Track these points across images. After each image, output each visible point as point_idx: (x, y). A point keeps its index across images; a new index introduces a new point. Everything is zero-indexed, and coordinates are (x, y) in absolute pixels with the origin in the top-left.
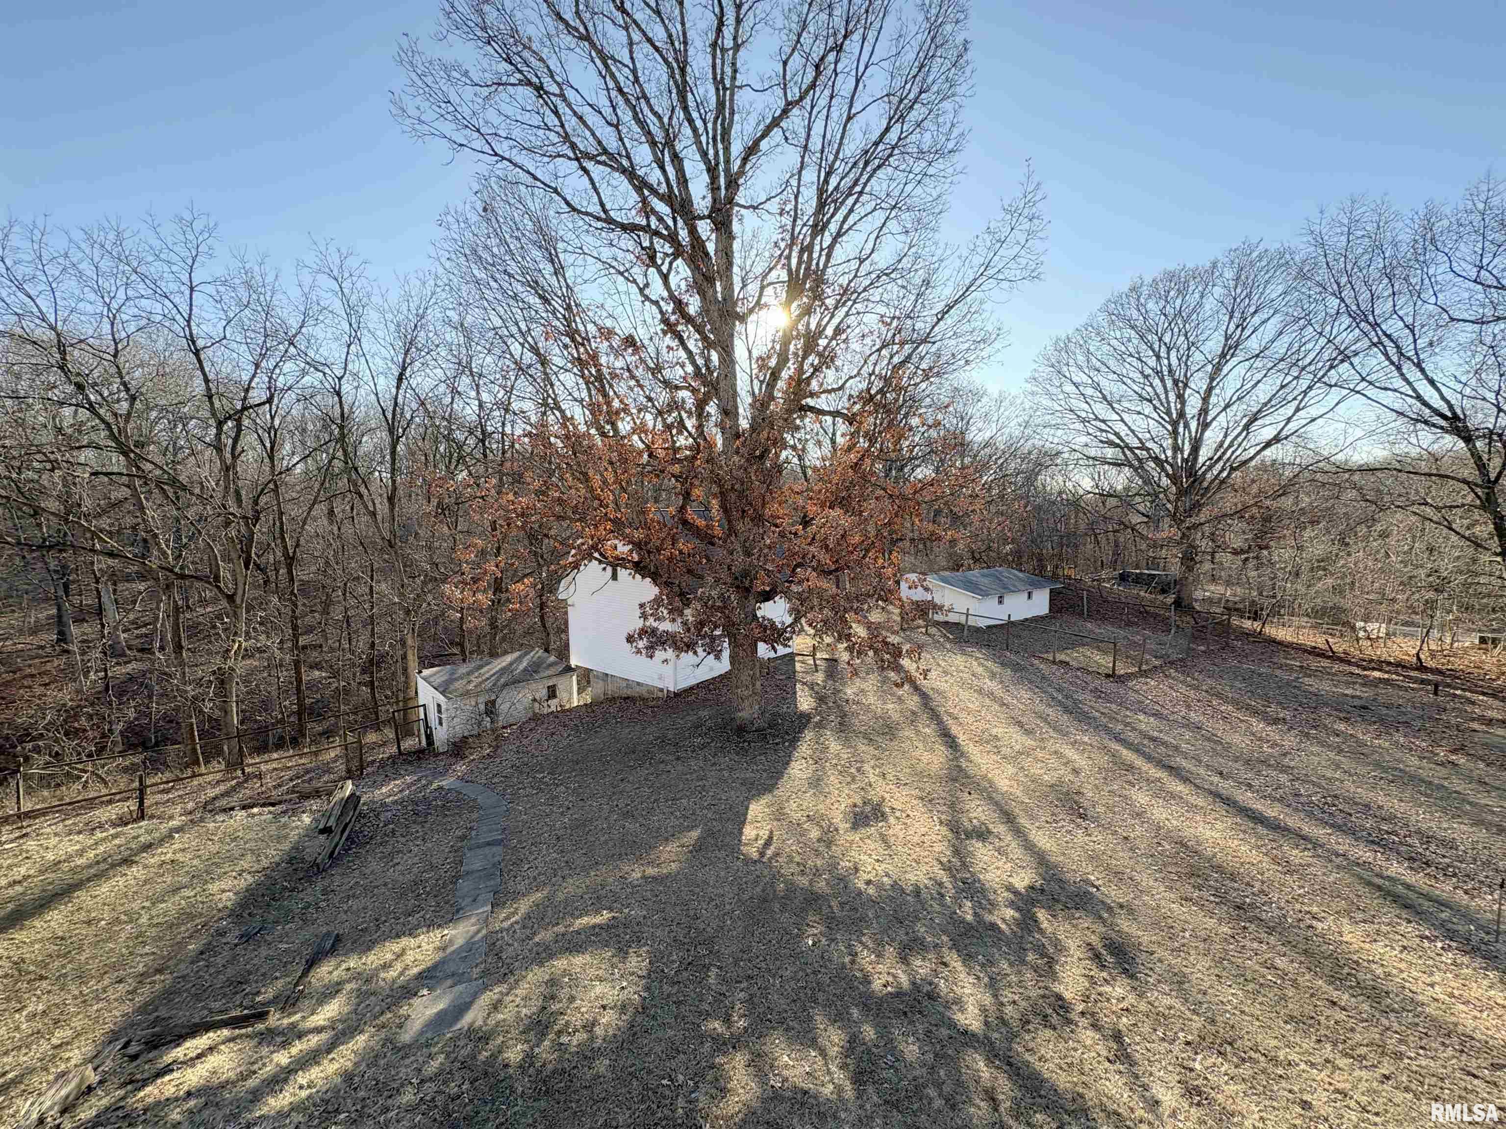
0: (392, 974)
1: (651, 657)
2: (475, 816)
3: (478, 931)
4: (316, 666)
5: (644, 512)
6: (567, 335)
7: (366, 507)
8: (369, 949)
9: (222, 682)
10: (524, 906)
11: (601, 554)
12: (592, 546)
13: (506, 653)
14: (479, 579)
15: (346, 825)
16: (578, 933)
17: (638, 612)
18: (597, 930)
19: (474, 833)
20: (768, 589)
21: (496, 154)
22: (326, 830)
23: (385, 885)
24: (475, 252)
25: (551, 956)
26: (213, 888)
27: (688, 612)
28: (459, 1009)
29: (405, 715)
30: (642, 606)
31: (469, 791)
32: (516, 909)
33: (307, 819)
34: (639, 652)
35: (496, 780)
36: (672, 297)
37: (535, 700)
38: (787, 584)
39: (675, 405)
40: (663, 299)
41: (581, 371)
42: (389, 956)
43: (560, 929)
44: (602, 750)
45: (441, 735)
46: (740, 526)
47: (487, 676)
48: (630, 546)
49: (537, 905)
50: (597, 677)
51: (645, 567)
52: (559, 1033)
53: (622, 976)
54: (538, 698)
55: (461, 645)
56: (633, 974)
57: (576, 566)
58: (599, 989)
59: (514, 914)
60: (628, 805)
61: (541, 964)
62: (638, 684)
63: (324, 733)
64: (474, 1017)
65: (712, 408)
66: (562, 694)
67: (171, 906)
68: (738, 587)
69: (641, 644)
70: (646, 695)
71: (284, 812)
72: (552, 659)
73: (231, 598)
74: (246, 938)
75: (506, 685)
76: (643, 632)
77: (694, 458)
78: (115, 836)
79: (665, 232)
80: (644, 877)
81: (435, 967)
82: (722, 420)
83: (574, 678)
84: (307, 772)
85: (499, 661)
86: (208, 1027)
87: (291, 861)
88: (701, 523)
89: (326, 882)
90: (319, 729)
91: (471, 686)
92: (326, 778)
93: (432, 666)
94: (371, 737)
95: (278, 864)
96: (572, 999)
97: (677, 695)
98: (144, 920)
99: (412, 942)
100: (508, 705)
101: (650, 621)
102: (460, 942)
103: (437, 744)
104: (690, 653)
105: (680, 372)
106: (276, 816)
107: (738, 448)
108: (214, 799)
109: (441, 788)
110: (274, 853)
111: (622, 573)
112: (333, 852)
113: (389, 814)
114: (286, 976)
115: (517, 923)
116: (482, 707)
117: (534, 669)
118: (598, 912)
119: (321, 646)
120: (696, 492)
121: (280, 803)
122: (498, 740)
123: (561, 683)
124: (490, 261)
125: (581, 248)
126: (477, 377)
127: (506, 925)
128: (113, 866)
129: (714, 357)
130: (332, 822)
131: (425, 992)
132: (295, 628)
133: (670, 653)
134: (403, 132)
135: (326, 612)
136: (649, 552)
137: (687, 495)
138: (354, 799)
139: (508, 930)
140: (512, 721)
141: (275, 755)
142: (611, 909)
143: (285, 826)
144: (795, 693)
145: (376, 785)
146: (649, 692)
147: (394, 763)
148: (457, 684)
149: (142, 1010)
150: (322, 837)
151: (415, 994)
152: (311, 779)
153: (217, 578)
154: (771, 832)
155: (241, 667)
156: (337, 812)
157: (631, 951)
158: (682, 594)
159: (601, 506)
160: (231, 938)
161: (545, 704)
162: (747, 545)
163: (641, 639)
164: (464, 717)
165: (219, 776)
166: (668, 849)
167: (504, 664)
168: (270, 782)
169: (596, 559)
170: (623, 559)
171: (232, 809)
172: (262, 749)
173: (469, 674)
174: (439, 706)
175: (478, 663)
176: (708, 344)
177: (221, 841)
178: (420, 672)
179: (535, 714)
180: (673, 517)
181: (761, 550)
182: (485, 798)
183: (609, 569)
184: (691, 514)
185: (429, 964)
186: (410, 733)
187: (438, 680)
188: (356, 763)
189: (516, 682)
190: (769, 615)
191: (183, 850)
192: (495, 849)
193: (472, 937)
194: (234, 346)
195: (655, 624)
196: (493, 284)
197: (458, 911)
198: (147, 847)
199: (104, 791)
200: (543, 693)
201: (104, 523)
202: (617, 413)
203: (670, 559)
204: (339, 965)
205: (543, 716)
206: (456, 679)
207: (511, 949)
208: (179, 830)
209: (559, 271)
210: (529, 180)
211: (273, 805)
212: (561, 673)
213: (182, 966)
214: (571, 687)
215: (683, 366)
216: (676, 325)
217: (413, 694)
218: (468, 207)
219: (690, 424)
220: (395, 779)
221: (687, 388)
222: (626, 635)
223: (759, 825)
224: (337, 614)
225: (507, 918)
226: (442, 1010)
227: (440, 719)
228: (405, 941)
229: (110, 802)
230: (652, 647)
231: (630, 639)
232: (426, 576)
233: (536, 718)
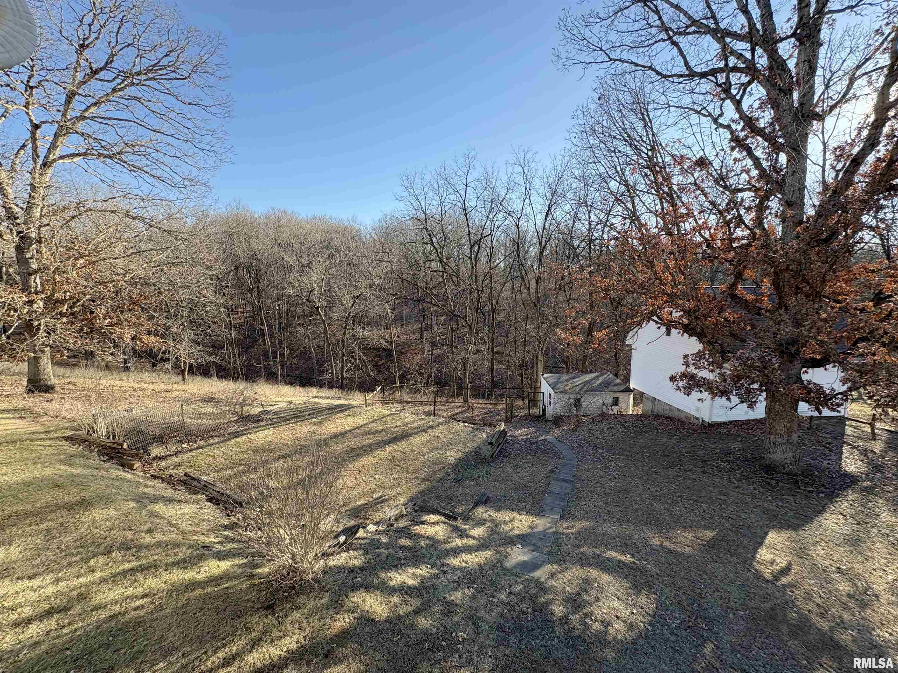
0: (507, 528)
1: (688, 395)
2: (560, 461)
3: (551, 528)
4: (501, 362)
5: (696, 289)
6: (648, 168)
7: (525, 285)
8: (499, 510)
9: (464, 364)
10: (578, 525)
11: (658, 317)
12: (652, 311)
13: (591, 372)
14: (576, 328)
15: (500, 444)
16: (608, 559)
17: (682, 361)
18: (621, 565)
19: (558, 471)
20: (818, 357)
21: (611, 59)
22: (491, 444)
23: (512, 481)
24: (592, 129)
25: (589, 565)
26: (448, 453)
27: (726, 365)
28: (534, 566)
29: (534, 395)
30: (685, 357)
31: (560, 447)
32: (574, 525)
33: (484, 435)
34: (679, 389)
35: (574, 445)
36: (743, 116)
37: (604, 404)
38: (842, 356)
39: (733, 204)
40: (733, 121)
41: (658, 191)
42: (507, 518)
43: (597, 551)
44: (644, 447)
45: (550, 411)
46: (792, 301)
47: (577, 384)
48: (682, 313)
49: (586, 529)
50: (648, 399)
51: (692, 329)
52: (586, 615)
53: (634, 605)
54: (606, 402)
55: (567, 364)
56: (642, 608)
57: (639, 324)
58: (616, 603)
59: (572, 527)
60: (657, 491)
61: (582, 566)
62: (678, 410)
63: (500, 395)
64: (541, 574)
65: (774, 204)
66: (622, 405)
67: (434, 454)
68: (782, 352)
69: (681, 384)
70: (684, 419)
71: (477, 429)
72: (618, 381)
73: (470, 326)
74: (456, 480)
75: (586, 391)
76: (684, 375)
77: (749, 245)
78: (423, 419)
79: (743, 66)
80: (661, 546)
81: (527, 535)
82: (783, 211)
83: (632, 396)
84: (490, 412)
85: (585, 376)
86: (438, 513)
87: (476, 452)
88: (750, 297)
89: (488, 468)
90: (499, 392)
91: (567, 388)
92: (497, 418)
93: (551, 372)
94: (519, 403)
95: (471, 452)
96: (597, 599)
97: (711, 425)
98: (426, 457)
99: (518, 517)
100: (587, 403)
101: (692, 369)
102: (540, 528)
103: (547, 415)
104: (724, 399)
105: (744, 177)
106: (474, 430)
107: (798, 233)
108: (457, 414)
109: (545, 439)
110: (470, 446)
111: (674, 331)
112: (493, 455)
113: (519, 445)
114: (467, 505)
115: (572, 534)
116: (572, 401)
117: (606, 384)
118: (623, 553)
119: (503, 353)
120: (749, 273)
121: (476, 424)
122: (579, 423)
123: (622, 398)
124: (601, 131)
125: (668, 104)
126: (589, 207)
127: (566, 531)
128: (421, 431)
129: (783, 158)
130: (494, 441)
131: (520, 546)
132: (493, 343)
133: (706, 395)
134: (558, 70)
135: (507, 336)
136: (697, 318)
137: (739, 276)
138: (504, 433)
139: (567, 535)
140: (589, 413)
141: (480, 401)
142: (633, 556)
143: (476, 436)
144: (841, 453)
145: (516, 428)
146: (687, 417)
147: (526, 419)
148: (560, 385)
149: (421, 493)
150: (489, 446)
151: (515, 545)
152: (491, 416)
153: (466, 317)
154: (790, 564)
155: (472, 357)
156: (496, 436)
157: (643, 591)
158: (723, 352)
159: (661, 284)
160: (451, 478)
161: (610, 408)
162: (799, 317)
163: (682, 380)
164: (562, 404)
165: (460, 404)
166: (685, 535)
167: (588, 379)
168: (476, 412)
169: (653, 320)
170: (675, 322)
171: (459, 421)
172: (476, 396)
173: (567, 380)
174: (550, 394)
175: (573, 375)
176: (776, 148)
177: (454, 434)
178: (543, 375)
179: (603, 413)
180: (724, 292)
181: (814, 322)
182: (567, 454)
183: (663, 329)
184: (740, 290)
185: (524, 533)
186: (535, 405)
187: (552, 381)
188: (509, 415)
189: (592, 391)
190: (815, 380)
191: (441, 433)
192: (567, 485)
193: (547, 529)
194: (480, 210)
195: (695, 371)
196: (602, 146)
197: (543, 511)
198: (431, 427)
199: (427, 400)
200: (609, 401)
201: (434, 291)
202: (682, 216)
203: (716, 324)
204: (486, 512)
205: (608, 415)
206: (560, 382)
207: (566, 547)
208: (441, 424)
209: (647, 125)
210: (632, 68)
211: (474, 424)
212: (623, 391)
213: (434, 482)
214: (629, 401)
215: (748, 172)
216: (745, 139)
217: (539, 385)
218: (590, 101)
219: (748, 218)
220: (525, 428)
221: (749, 190)
222: (669, 375)
223: (777, 552)
224: (511, 338)
225: (567, 528)
226: (525, 561)
227: (550, 403)
228: (515, 515)
229: (427, 404)
230: (690, 388)
231: (672, 379)
232: (551, 323)
233: (603, 415)
